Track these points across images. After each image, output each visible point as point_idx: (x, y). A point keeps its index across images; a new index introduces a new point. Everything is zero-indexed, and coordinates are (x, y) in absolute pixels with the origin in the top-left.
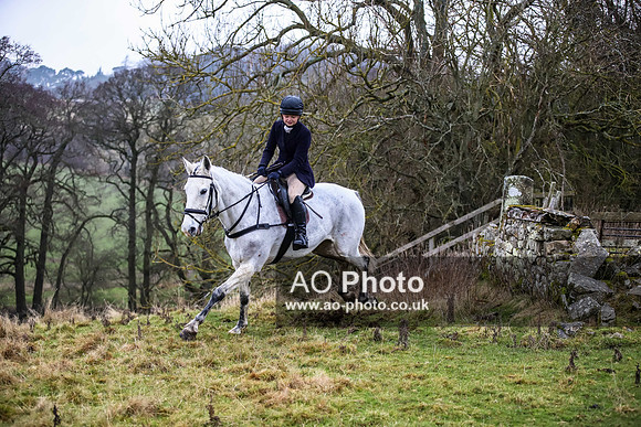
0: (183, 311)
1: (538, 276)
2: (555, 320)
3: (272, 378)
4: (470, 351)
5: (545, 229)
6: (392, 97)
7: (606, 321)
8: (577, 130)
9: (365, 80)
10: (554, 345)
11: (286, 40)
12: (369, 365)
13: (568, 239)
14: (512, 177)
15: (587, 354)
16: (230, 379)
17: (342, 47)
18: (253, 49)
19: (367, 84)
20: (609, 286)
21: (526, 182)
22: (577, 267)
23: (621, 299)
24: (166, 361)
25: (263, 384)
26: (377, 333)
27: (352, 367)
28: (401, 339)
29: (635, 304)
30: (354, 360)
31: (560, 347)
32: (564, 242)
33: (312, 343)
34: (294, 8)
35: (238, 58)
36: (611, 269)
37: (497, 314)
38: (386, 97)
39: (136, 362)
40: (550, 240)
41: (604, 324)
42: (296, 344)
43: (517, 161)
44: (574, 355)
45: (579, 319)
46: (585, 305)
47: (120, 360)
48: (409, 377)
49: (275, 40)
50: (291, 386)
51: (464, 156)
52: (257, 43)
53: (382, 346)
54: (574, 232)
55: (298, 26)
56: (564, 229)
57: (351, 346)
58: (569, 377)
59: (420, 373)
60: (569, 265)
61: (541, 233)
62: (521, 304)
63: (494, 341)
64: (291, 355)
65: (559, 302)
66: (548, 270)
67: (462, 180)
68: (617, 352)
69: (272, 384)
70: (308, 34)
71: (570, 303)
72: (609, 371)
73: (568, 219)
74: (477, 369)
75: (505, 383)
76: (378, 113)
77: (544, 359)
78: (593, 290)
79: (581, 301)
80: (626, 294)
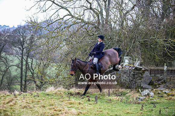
0: (36, 92)
1: (133, 84)
2: (137, 96)
3: (60, 111)
4: (114, 104)
5: (135, 71)
6: (94, 35)
8: (144, 45)
9: (87, 30)
10: (137, 103)
11: (65, 19)
12: (87, 107)
13: (141, 74)
14: (126, 57)
15: (146, 106)
16: (49, 111)
17: (80, 21)
18: (56, 21)
20: (152, 87)
21: (130, 58)
22: (144, 82)
23: (156, 91)
24: (31, 106)
25: (58, 112)
26: (89, 99)
27: (82, 108)
28: (95, 101)
29: (159, 92)
30: (83, 106)
31: (139, 103)
32: (140, 75)
33: (71, 101)
34: (67, 10)
35: (52, 23)
36: (153, 83)
37: (121, 94)
38: (92, 35)
39: (23, 106)
40: (136, 74)
41: (151, 97)
42: (67, 102)
43: (128, 53)
44: (143, 106)
45: (144, 96)
47: (19, 105)
48: (98, 111)
49: (62, 19)
50: (65, 113)
52: (57, 19)
53: (90, 103)
54: (143, 72)
55: (69, 15)
56: (140, 71)
57: (81, 102)
58: (142, 112)
59: (101, 110)
60: (141, 81)
61: (134, 72)
62: (128, 92)
63: (121, 101)
64: (66, 104)
65: (138, 91)
66: (136, 82)
68: (154, 105)
69: (60, 112)
70: (71, 17)
71: (142, 92)
72: (152, 110)
73: (141, 69)
74: (116, 109)
75: (124, 113)
76: (90, 39)
77: (135, 107)
78: (148, 88)
79: (145, 91)
80: (157, 89)
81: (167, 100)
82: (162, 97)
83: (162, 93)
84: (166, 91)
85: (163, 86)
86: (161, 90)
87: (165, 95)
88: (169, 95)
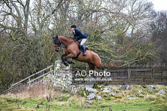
1: (73, 88)
6: (17, 40)
7: (100, 100)
10: (86, 107)
14: (58, 61)
19: (10, 36)
20: (97, 90)
22: (88, 85)
23: (101, 94)
29: (106, 95)
32: (82, 78)
37: (63, 99)
38: (15, 39)
45: (91, 100)
60: (85, 85)
63: (70, 107)
67: (37, 62)
78: (93, 91)
79: (91, 94)
80: (102, 92)
81: (115, 102)
82: (110, 99)
83: (108, 96)
84: (112, 94)
85: (107, 88)
86: (107, 93)
87: (112, 97)
88: (117, 97)
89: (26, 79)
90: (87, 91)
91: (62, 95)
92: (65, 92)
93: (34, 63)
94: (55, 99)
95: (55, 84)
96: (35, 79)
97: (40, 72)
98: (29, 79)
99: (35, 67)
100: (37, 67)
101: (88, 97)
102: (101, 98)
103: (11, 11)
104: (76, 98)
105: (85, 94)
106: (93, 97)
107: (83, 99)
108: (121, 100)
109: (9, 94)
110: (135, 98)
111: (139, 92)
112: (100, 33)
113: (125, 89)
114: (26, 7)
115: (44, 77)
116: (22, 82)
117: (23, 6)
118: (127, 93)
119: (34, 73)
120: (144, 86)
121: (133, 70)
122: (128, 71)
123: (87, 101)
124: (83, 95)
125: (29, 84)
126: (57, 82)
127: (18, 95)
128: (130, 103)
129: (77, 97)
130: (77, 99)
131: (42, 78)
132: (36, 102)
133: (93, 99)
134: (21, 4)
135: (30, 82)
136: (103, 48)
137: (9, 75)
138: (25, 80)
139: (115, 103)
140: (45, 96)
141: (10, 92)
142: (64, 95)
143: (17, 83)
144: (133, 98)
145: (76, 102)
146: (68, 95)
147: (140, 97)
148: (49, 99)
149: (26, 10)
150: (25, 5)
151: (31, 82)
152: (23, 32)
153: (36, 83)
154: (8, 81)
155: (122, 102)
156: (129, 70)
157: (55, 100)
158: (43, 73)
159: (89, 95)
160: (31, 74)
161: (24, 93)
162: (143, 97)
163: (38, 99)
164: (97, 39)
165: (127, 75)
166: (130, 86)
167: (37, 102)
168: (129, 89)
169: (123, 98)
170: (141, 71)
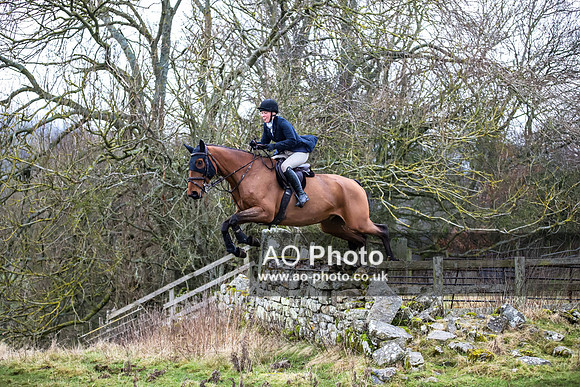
6: (127, 156)
7: (416, 366)
9: (105, 138)
19: (106, 142)
20: (407, 331)
21: (284, 234)
22: (375, 315)
29: (438, 348)
34: (24, 72)
36: (406, 316)
37: (289, 363)
38: (122, 155)
41: (414, 369)
46: (390, 351)
49: (6, 102)
51: (200, 212)
55: (28, 89)
60: (366, 313)
67: (199, 233)
70: (38, 96)
71: (373, 350)
78: (394, 336)
79: (386, 347)
80: (425, 338)
82: (451, 364)
83: (446, 351)
84: (460, 345)
85: (442, 325)
86: (441, 341)
87: (460, 357)
88: (476, 356)
89: (160, 291)
90: (374, 333)
91: (286, 349)
92: (295, 337)
93: (190, 237)
94: (263, 363)
95: (260, 312)
96: (193, 293)
97: (209, 267)
98: (172, 293)
99: (192, 252)
100: (200, 251)
101: (375, 354)
102: (422, 361)
103: (107, 58)
104: (333, 358)
105: (365, 345)
106: (394, 356)
107: (359, 364)
108: (491, 365)
109: (100, 344)
110: (539, 360)
111: (555, 337)
112: (416, 132)
113: (506, 327)
114: (160, 42)
115: (223, 286)
116: (146, 304)
117: (149, 37)
118: (511, 340)
119: (186, 272)
120: (571, 317)
121: (533, 262)
122: (516, 264)
123: (374, 370)
124: (357, 349)
125: (171, 311)
126: (267, 304)
127: (132, 347)
128: (520, 377)
129: (338, 356)
130: (338, 364)
131: (217, 288)
132: (194, 371)
133: (392, 363)
134: (143, 31)
135: (173, 301)
136: (429, 186)
137: (100, 280)
138: (158, 297)
139: (469, 377)
140: (227, 351)
141: (103, 337)
142: (292, 349)
143: (130, 306)
144: (534, 359)
145: (335, 374)
146: (307, 350)
147: (559, 354)
148: (240, 364)
149: (159, 52)
150: (156, 35)
151: (180, 303)
152: (149, 130)
153: (197, 306)
154: (98, 298)
155: (495, 374)
156: (518, 261)
157: (263, 368)
158: (217, 273)
159: (378, 347)
160: (178, 275)
161: (152, 343)
162: (567, 355)
163: (203, 362)
164: (407, 154)
165: (513, 278)
166: (523, 318)
167: (197, 374)
168: (520, 328)
169: (499, 360)
170: (561, 266)
